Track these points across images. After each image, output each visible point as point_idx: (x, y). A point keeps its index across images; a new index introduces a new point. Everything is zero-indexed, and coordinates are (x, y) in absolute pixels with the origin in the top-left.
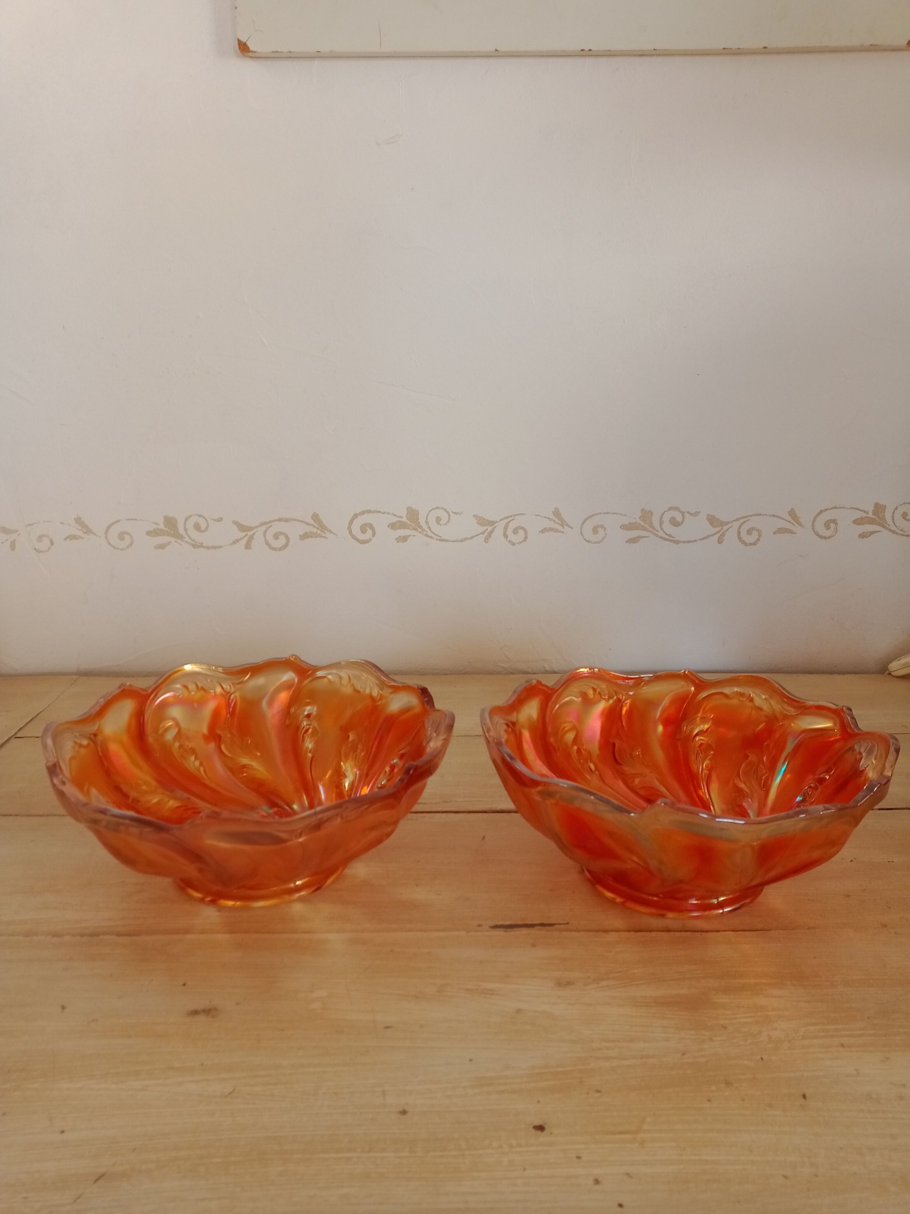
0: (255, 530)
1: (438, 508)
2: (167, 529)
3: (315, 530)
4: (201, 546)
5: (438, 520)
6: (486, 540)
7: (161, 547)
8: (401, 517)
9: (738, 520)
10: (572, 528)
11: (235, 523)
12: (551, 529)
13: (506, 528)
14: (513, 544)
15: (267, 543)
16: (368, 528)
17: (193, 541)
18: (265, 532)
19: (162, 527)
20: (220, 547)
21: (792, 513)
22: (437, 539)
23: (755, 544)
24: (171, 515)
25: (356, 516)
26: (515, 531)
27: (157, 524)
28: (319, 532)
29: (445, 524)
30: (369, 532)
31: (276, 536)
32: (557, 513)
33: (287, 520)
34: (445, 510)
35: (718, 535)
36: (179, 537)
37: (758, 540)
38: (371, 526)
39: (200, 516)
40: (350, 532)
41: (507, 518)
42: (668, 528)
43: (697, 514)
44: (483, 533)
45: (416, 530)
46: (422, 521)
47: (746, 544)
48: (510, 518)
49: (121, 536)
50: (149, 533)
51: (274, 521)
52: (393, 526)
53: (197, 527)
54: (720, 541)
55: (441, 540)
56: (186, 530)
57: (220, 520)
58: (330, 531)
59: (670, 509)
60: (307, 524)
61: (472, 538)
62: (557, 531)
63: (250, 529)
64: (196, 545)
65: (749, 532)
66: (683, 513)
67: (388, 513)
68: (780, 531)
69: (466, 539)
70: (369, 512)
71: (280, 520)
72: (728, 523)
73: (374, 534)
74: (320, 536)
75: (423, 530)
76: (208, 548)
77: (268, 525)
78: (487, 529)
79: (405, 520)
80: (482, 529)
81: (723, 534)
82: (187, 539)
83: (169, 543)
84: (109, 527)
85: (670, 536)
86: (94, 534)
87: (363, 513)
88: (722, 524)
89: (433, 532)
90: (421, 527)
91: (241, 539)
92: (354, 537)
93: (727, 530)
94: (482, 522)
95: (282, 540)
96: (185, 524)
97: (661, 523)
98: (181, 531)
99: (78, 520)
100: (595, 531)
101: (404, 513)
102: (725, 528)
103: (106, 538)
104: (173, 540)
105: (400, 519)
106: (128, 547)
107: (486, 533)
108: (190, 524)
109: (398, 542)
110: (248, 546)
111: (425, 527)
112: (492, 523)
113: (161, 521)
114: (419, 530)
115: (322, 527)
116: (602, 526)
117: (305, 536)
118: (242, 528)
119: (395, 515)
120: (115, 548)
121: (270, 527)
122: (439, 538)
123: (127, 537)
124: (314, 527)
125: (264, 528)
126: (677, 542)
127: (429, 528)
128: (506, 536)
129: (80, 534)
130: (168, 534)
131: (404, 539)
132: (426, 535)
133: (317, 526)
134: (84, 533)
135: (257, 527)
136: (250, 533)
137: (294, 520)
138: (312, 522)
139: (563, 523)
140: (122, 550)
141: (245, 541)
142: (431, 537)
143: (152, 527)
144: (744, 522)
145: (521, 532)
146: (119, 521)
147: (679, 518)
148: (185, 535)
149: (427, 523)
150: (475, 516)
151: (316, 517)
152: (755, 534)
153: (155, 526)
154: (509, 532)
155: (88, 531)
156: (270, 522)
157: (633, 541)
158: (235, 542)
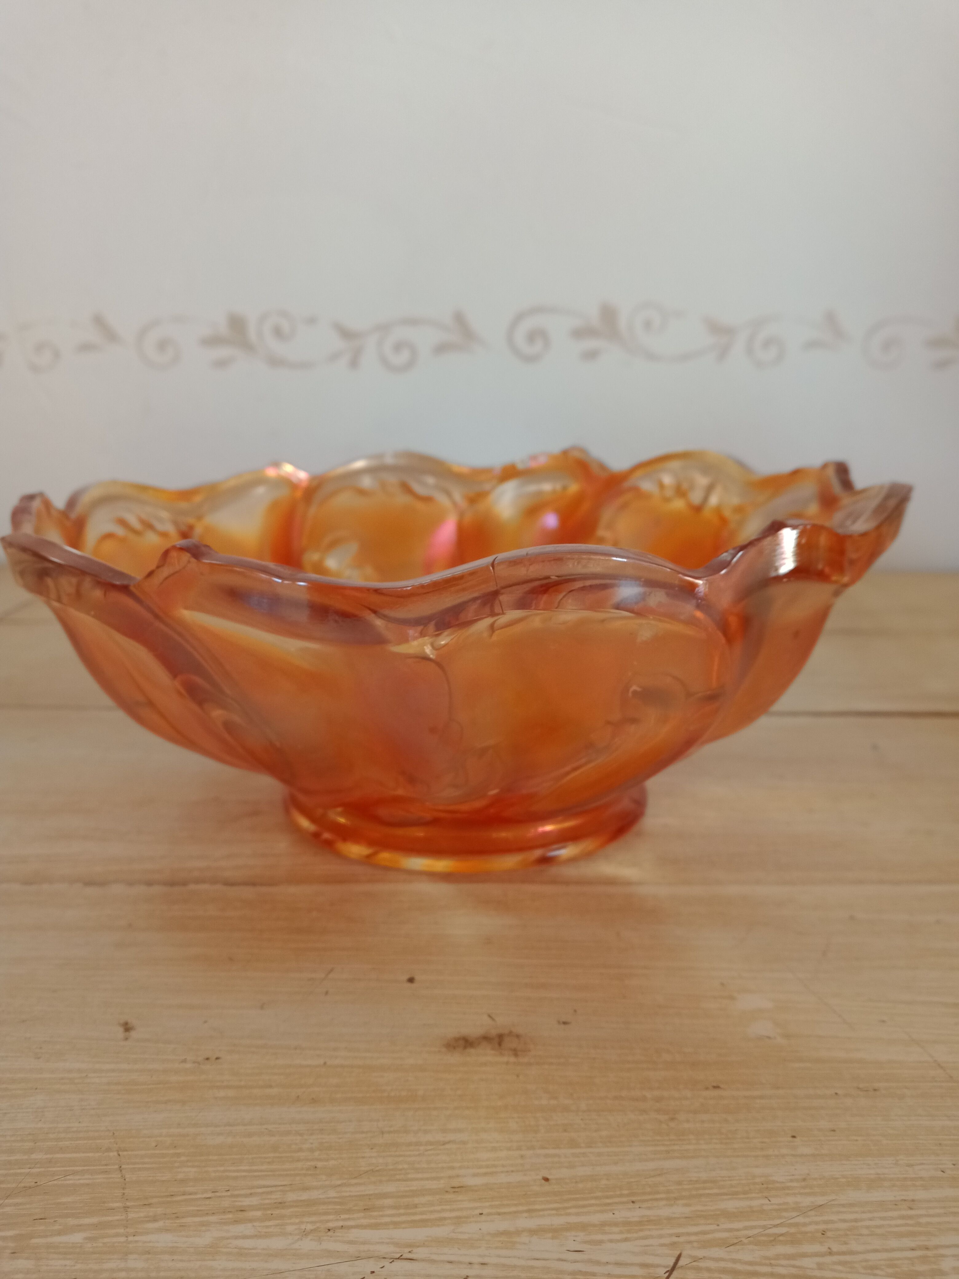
0: (365, 339)
1: (647, 305)
2: (231, 336)
3: (456, 339)
4: (282, 363)
5: (648, 325)
6: (720, 358)
7: (221, 364)
8: (590, 319)
10: (850, 341)
11: (336, 326)
12: (820, 344)
13: (752, 339)
14: (761, 365)
15: (383, 360)
16: (538, 337)
17: (271, 354)
18: (381, 342)
19: (224, 331)
20: (311, 365)
22: (644, 356)
24: (238, 312)
25: (519, 317)
26: (765, 345)
27: (216, 326)
28: (463, 342)
29: (659, 331)
30: (540, 343)
31: (398, 347)
32: (830, 318)
33: (414, 323)
34: (659, 308)
36: (250, 349)
38: (543, 334)
39: (283, 314)
40: (511, 343)
41: (754, 323)
44: (715, 347)
45: (611, 339)
46: (622, 325)
48: (757, 324)
49: (162, 345)
50: (203, 342)
51: (396, 323)
52: (577, 334)
53: (278, 332)
55: (652, 357)
56: (260, 337)
57: (312, 321)
58: (480, 341)
60: (446, 329)
61: (697, 354)
62: (828, 346)
63: (357, 336)
64: (275, 362)
67: (570, 313)
69: (686, 357)
70: (542, 310)
71: (404, 322)
73: (547, 347)
74: (464, 348)
75: (624, 341)
76: (293, 366)
77: (386, 330)
78: (721, 342)
79: (595, 323)
80: (713, 341)
82: (262, 352)
83: (233, 358)
84: (144, 330)
86: (120, 341)
87: (532, 311)
89: (637, 344)
90: (620, 336)
91: (344, 352)
92: (516, 351)
94: (715, 328)
95: (406, 355)
96: (259, 328)
98: (253, 338)
99: (97, 319)
100: (886, 347)
101: (594, 313)
103: (139, 348)
104: (240, 353)
105: (589, 323)
106: (171, 364)
107: (719, 349)
108: (267, 328)
109: (583, 359)
110: (354, 363)
111: (627, 335)
112: (730, 331)
113: (223, 322)
114: (618, 340)
115: (469, 334)
116: (897, 341)
117: (441, 349)
118: (346, 334)
119: (582, 316)
120: (151, 365)
121: (389, 332)
122: (647, 354)
123: (170, 347)
124: (456, 333)
125: (379, 334)
127: (634, 338)
128: (750, 352)
129: (99, 341)
130: (233, 344)
131: (592, 355)
132: (628, 350)
133: (459, 331)
134: (105, 340)
135: (368, 333)
136: (358, 343)
137: (426, 322)
138: (453, 326)
139: (839, 334)
140: (163, 367)
141: (348, 356)
142: (635, 353)
143: (209, 332)
145: (774, 348)
146: (159, 321)
148: (258, 345)
149: (630, 329)
151: (459, 319)
153: (214, 331)
154: (756, 346)
155: (112, 337)
156: (389, 325)
157: (941, 365)
158: (334, 357)
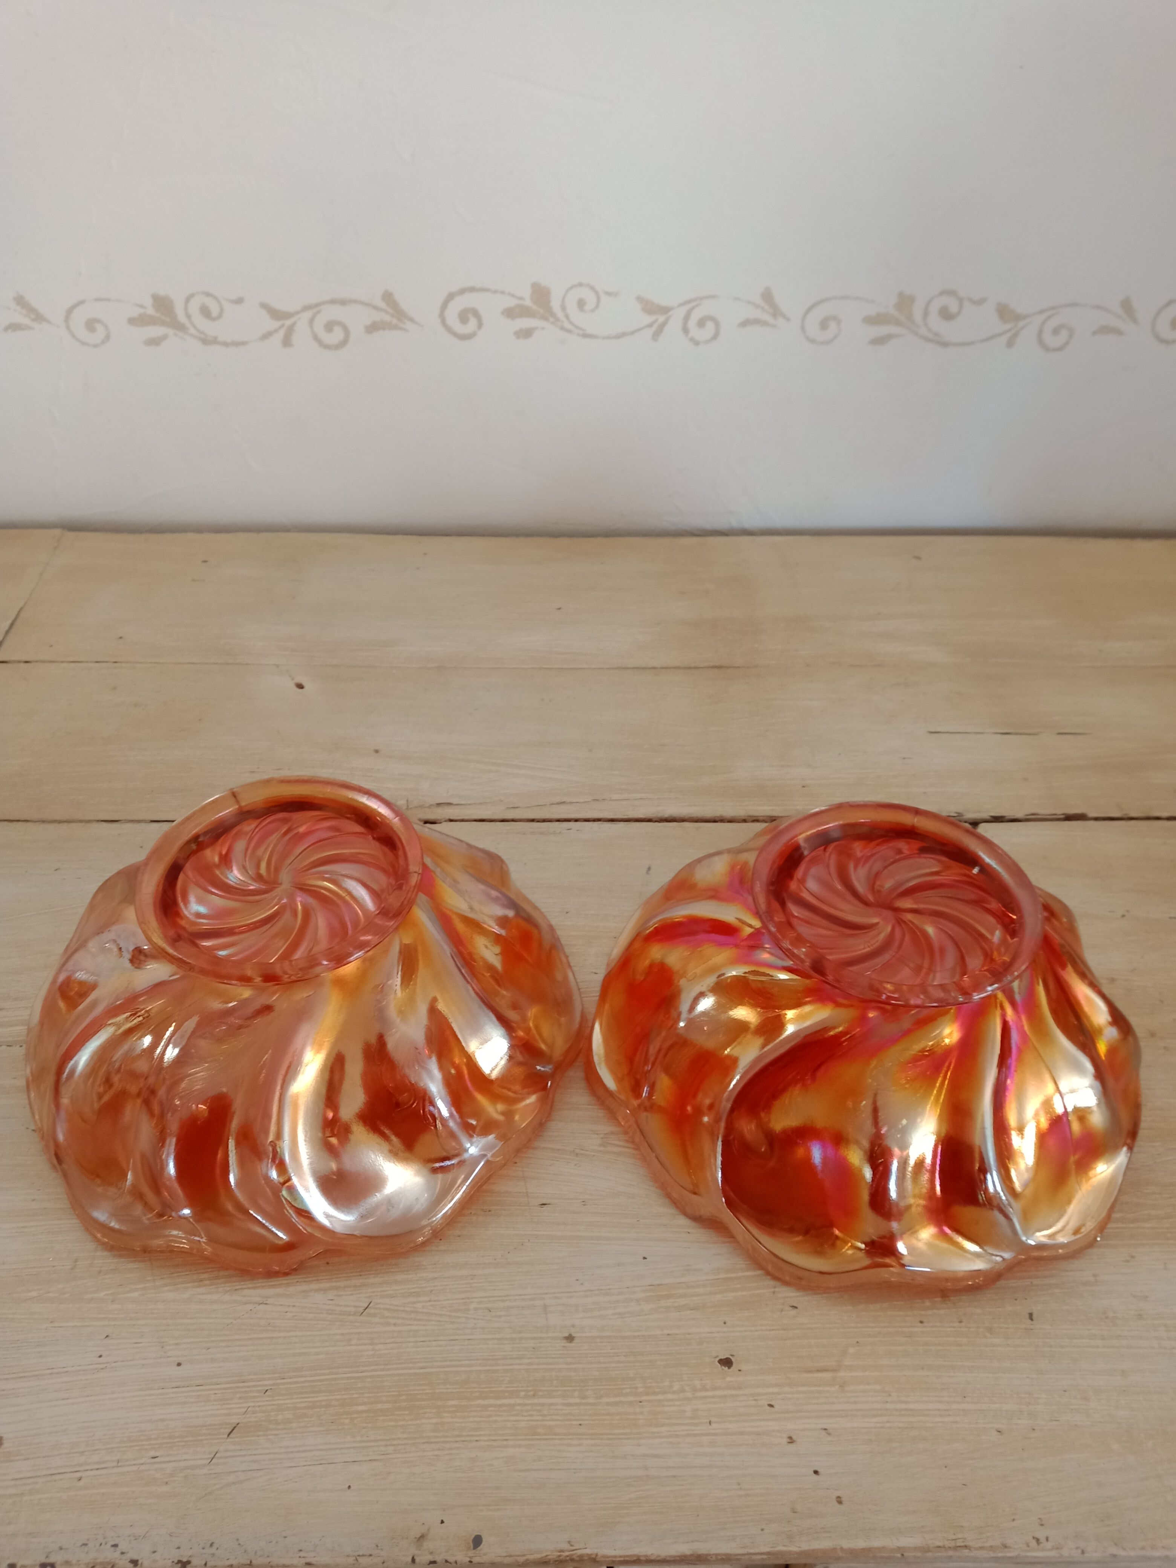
0: (295, 318)
1: (580, 285)
2: (158, 315)
3: (388, 318)
4: (214, 341)
5: (581, 304)
6: (656, 336)
7: (154, 342)
8: (521, 298)
9: (1042, 312)
10: (788, 319)
11: (265, 306)
12: (756, 322)
13: (687, 317)
14: (697, 343)
15: (316, 338)
16: (470, 316)
17: (202, 333)
18: (311, 322)
19: (151, 311)
20: (244, 343)
21: (1127, 306)
22: (579, 335)
23: (1060, 349)
24: (162, 293)
25: (451, 297)
26: (701, 323)
27: (142, 306)
28: (395, 321)
29: (593, 311)
30: (473, 322)
31: (329, 327)
32: (767, 296)
33: (343, 302)
34: (592, 288)
35: (1009, 335)
36: (180, 327)
37: (1067, 343)
38: (475, 313)
39: (208, 294)
40: (443, 322)
41: (689, 302)
42: (936, 322)
43: (980, 302)
44: (650, 325)
45: (545, 319)
46: (555, 304)
47: (1047, 349)
48: (693, 303)
49: (91, 324)
50: (132, 321)
51: (324, 303)
52: (510, 313)
53: (205, 312)
54: (1010, 344)
55: (586, 336)
56: (189, 317)
57: (239, 301)
58: (411, 320)
59: (942, 293)
60: (376, 308)
61: (633, 333)
62: (765, 323)
63: (287, 315)
64: (207, 341)
65: (1056, 331)
66: (961, 300)
67: (503, 293)
68: (1105, 330)
69: (623, 335)
70: (472, 290)
71: (333, 302)
72: (1026, 317)
73: (480, 325)
74: (396, 327)
75: (557, 320)
76: (226, 344)
77: (315, 310)
78: (656, 320)
79: (528, 302)
80: (648, 319)
81: (1016, 334)
82: (192, 331)
83: (165, 337)
84: (70, 311)
85: (936, 334)
86: (48, 321)
87: (462, 291)
88: (1018, 318)
89: (571, 323)
90: (553, 315)
91: (276, 331)
92: (449, 330)
93: (1023, 328)
94: (649, 307)
95: (337, 335)
96: (186, 309)
97: (926, 313)
98: (181, 317)
99: (20, 301)
100: (824, 324)
101: (526, 292)
102: (1021, 324)
103: (68, 328)
104: (170, 331)
105: (521, 302)
106: (103, 342)
107: (655, 327)
108: (194, 308)
109: (518, 337)
110: (287, 342)
111: (560, 314)
112: (665, 310)
113: (148, 302)
114: (552, 319)
115: (400, 313)
116: (835, 318)
117: (373, 328)
118: (275, 314)
119: (513, 296)
120: (84, 343)
121: (318, 312)
122: (581, 332)
123: (99, 327)
124: (386, 312)
125: (308, 315)
126: (945, 344)
127: (567, 317)
128: (686, 330)
129: (26, 321)
130: (163, 323)
131: (527, 333)
132: (562, 328)
133: (390, 310)
134: (33, 320)
135: (297, 313)
136: (288, 322)
137: (355, 301)
138: (383, 305)
139: (776, 312)
140: (95, 346)
141: (281, 335)
142: (569, 331)
143: (136, 312)
144: (1049, 317)
145: (710, 326)
146: (82, 302)
147: (953, 307)
148: (188, 325)
149: (563, 308)
150: (640, 299)
151: (388, 297)
152: (1064, 335)
153: (141, 311)
154: (692, 324)
155: (39, 318)
156: (317, 305)
157: (879, 341)
158: (267, 336)
